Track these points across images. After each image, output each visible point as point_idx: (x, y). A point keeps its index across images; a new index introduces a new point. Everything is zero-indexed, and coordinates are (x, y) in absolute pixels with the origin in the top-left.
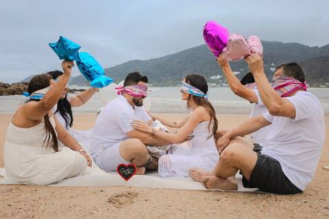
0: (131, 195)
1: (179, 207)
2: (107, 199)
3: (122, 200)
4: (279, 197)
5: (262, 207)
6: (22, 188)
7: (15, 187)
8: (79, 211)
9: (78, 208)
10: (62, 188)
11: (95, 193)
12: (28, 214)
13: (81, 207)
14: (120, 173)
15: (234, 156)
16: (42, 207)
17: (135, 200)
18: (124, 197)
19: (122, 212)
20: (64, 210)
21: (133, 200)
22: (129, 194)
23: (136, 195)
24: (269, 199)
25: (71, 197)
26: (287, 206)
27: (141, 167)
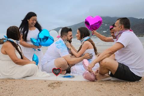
0: (59, 83)
1: (82, 88)
2: (48, 85)
3: (55, 85)
4: (131, 83)
5: (123, 88)
6: (8, 80)
7: (5, 80)
8: (34, 90)
9: (34, 89)
10: (27, 80)
11: (42, 82)
12: (10, 92)
13: (35, 88)
14: (53, 72)
15: (106, 64)
16: (17, 89)
17: (61, 85)
18: (56, 84)
19: (55, 91)
20: (27, 90)
21: (60, 85)
22: (58, 82)
23: (61, 83)
24: (127, 84)
25: (31, 84)
26: (136, 87)
27: (64, 71)
